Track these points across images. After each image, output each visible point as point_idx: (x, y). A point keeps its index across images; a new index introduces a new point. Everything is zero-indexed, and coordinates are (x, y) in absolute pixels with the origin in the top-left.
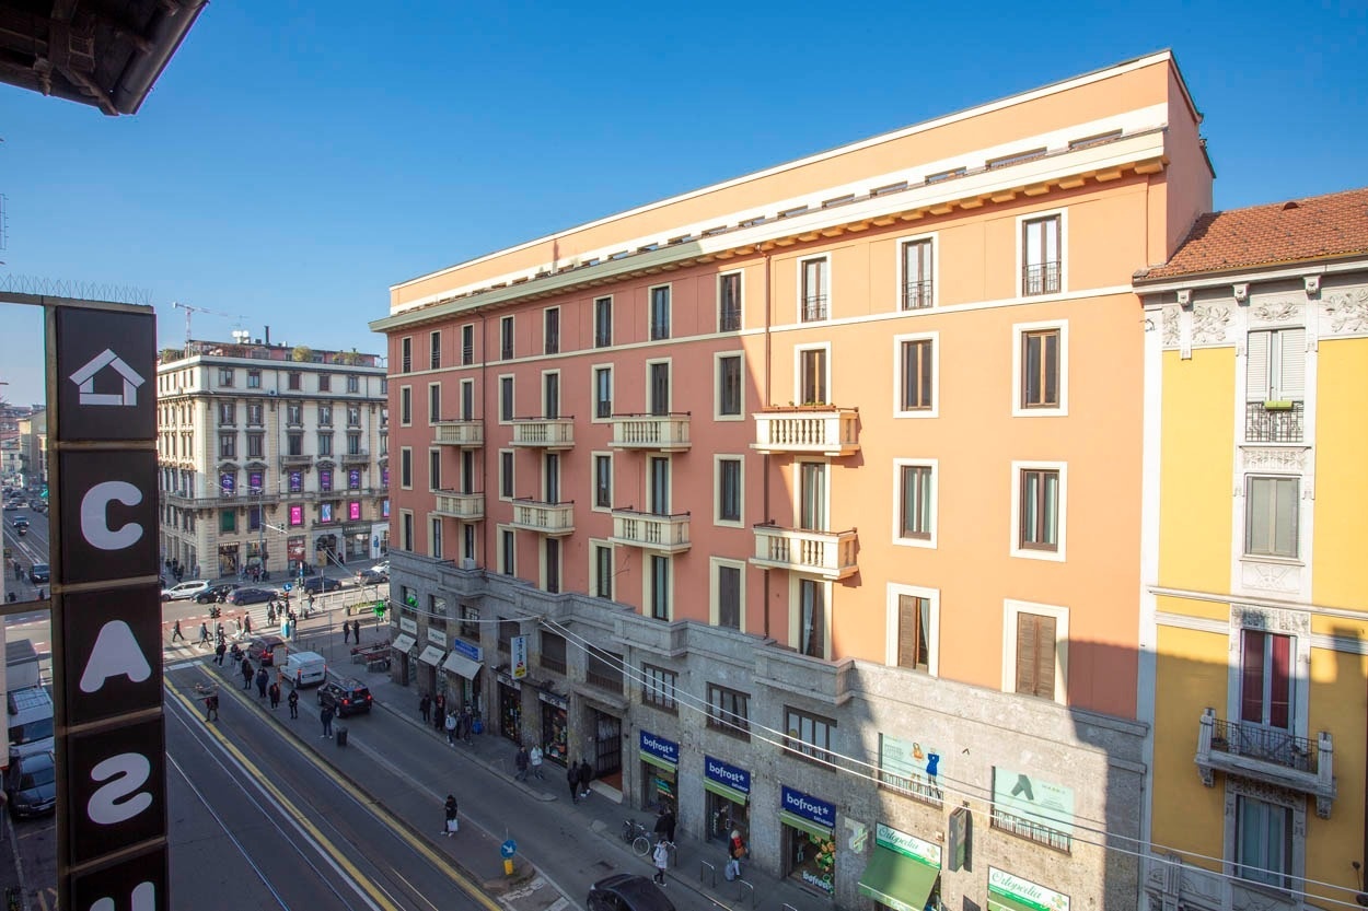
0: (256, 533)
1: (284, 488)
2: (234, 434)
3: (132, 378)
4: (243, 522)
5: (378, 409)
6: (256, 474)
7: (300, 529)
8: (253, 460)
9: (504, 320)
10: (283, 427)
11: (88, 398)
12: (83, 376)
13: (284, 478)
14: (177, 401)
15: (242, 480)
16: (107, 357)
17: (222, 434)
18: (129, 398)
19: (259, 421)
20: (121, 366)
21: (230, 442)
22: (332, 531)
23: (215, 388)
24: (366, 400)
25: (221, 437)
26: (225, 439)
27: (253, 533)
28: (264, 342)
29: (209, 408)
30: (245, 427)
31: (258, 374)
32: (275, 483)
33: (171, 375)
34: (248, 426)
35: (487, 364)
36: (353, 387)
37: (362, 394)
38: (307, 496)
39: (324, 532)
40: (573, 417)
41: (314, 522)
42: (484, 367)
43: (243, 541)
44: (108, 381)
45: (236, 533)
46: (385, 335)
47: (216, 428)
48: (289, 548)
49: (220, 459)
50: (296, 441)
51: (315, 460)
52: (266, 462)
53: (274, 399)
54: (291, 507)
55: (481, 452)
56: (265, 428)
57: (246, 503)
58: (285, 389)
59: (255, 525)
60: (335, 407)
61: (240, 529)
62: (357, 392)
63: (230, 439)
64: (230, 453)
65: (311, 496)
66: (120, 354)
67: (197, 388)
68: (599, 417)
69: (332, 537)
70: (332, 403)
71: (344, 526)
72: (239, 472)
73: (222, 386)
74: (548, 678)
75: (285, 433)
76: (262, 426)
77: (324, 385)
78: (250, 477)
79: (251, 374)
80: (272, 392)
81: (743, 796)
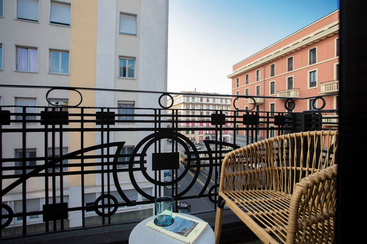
0: (193, 135)
1: (199, 125)
4: (190, 132)
5: (220, 107)
7: (202, 135)
8: (193, 118)
9: (271, 66)
14: (178, 105)
22: (209, 136)
23: (185, 102)
24: (217, 104)
25: (186, 113)
27: (192, 135)
28: (195, 92)
29: (184, 106)
31: (194, 98)
33: (177, 100)
35: (265, 79)
36: (214, 101)
37: (216, 103)
39: (207, 136)
40: (299, 89)
41: (205, 133)
42: (264, 80)
43: (190, 136)
46: (231, 79)
48: (199, 139)
49: (186, 118)
50: (201, 114)
51: (206, 118)
52: (195, 119)
53: (197, 104)
55: (263, 105)
58: (199, 102)
59: (193, 133)
60: (210, 106)
61: (190, 134)
62: (215, 102)
63: (188, 113)
67: (182, 101)
68: (310, 87)
69: (209, 137)
70: (209, 105)
71: (212, 135)
73: (187, 101)
77: (208, 101)
79: (193, 98)
80: (197, 102)
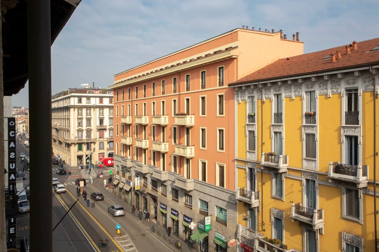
1: (98, 136)
2: (82, 119)
3: (14, 123)
4: (84, 147)
6: (89, 131)
7: (103, 150)
8: (88, 127)
9: (136, 87)
10: (98, 116)
11: (11, 125)
12: (10, 123)
13: (98, 133)
15: (85, 134)
16: (12, 122)
17: (78, 119)
18: (13, 125)
19: (90, 115)
20: (13, 122)
21: (81, 121)
22: (113, 151)
23: (76, 104)
26: (79, 120)
27: (88, 151)
29: (75, 111)
30: (86, 117)
31: (89, 99)
32: (95, 135)
34: (86, 116)
38: (105, 139)
39: (111, 151)
40: (148, 116)
41: (107, 148)
42: (132, 100)
43: (84, 154)
44: (12, 123)
45: (83, 151)
47: (77, 117)
48: (99, 157)
49: (78, 127)
50: (101, 121)
51: (108, 127)
52: (92, 128)
53: (95, 107)
54: (100, 143)
55: (132, 125)
56: (92, 117)
57: (85, 142)
58: (98, 104)
59: (88, 148)
61: (84, 150)
63: (81, 120)
64: (81, 125)
65: (107, 139)
66: (13, 121)
72: (84, 131)
73: (78, 103)
74: (144, 189)
75: (98, 119)
76: (91, 116)
77: (111, 102)
78: (87, 132)
79: (87, 99)
80: (94, 105)
81: (177, 218)
